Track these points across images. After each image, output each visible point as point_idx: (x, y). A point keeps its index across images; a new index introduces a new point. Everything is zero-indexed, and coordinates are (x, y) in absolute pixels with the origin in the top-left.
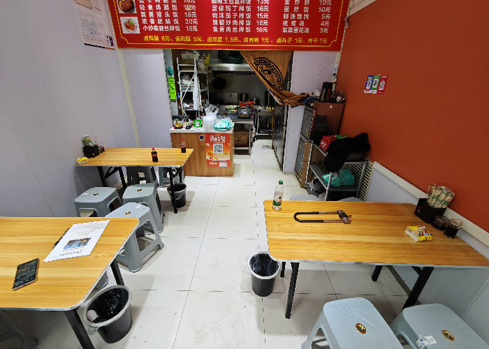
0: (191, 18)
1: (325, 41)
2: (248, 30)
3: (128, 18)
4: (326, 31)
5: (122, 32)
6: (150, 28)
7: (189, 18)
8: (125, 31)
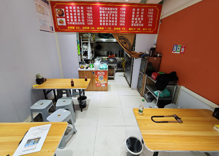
0: (90, 19)
1: (150, 29)
2: (116, 24)
3: (61, 19)
4: (151, 25)
5: (57, 25)
6: (71, 23)
7: (89, 19)
8: (59, 24)
